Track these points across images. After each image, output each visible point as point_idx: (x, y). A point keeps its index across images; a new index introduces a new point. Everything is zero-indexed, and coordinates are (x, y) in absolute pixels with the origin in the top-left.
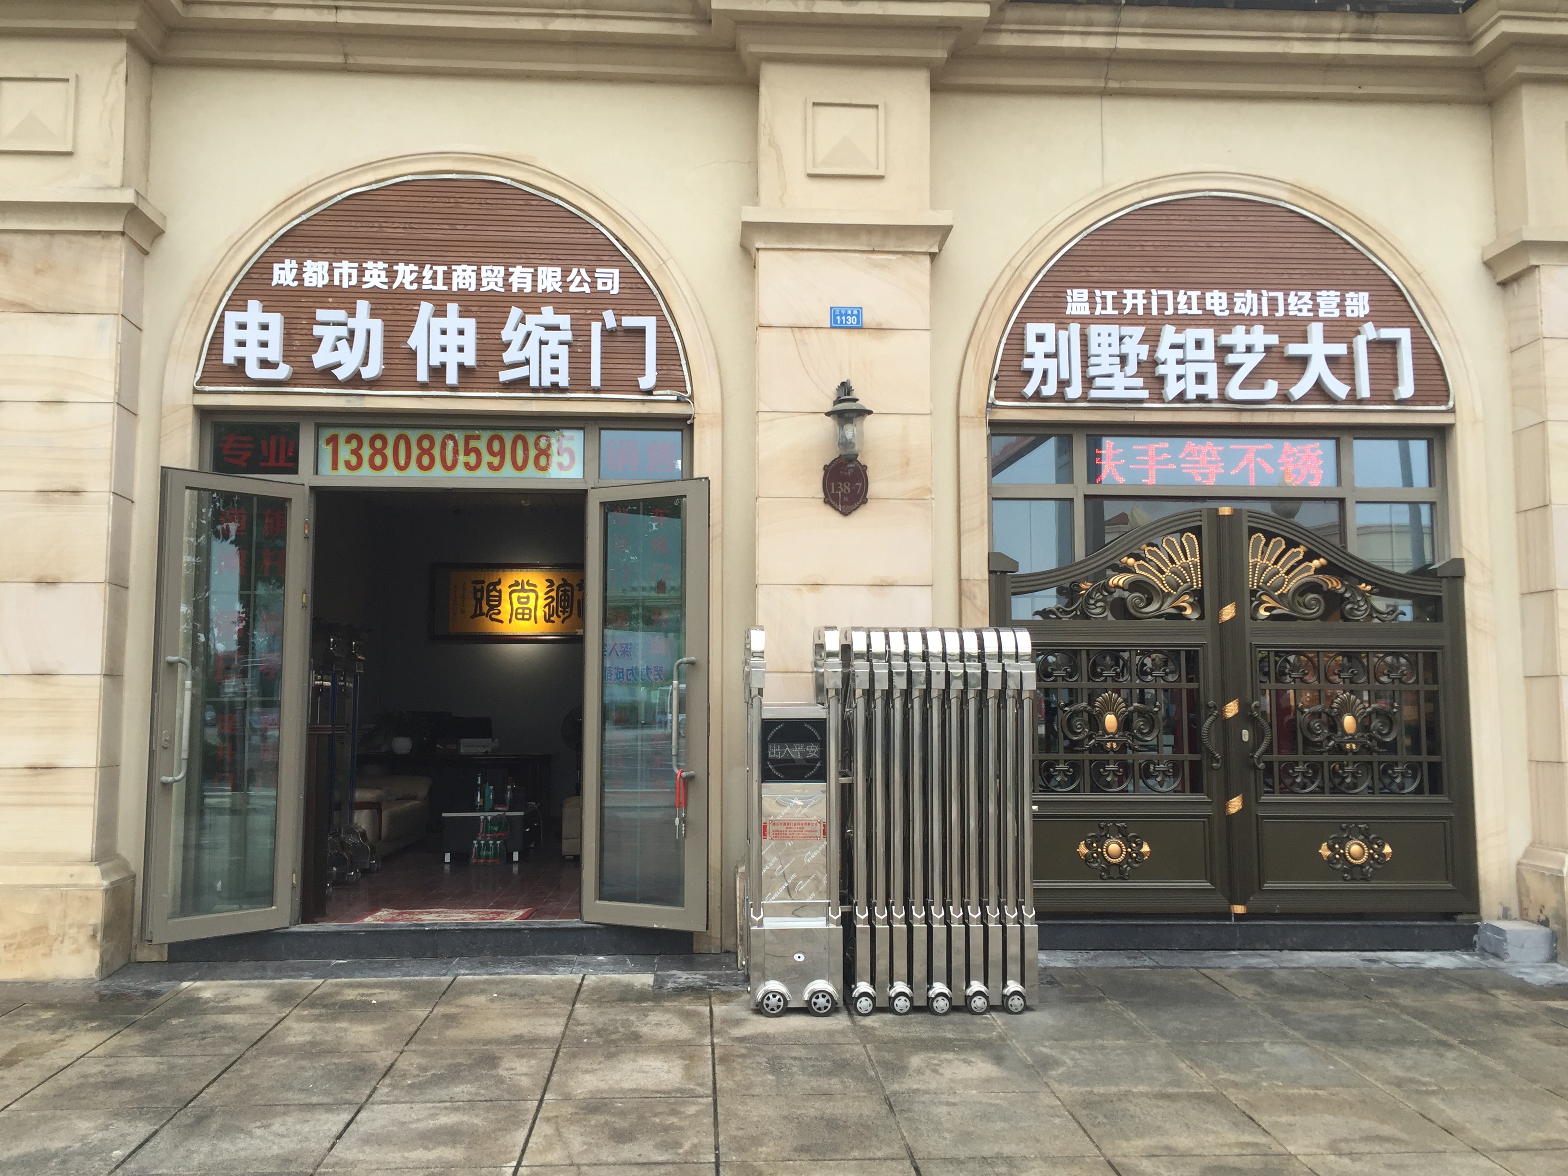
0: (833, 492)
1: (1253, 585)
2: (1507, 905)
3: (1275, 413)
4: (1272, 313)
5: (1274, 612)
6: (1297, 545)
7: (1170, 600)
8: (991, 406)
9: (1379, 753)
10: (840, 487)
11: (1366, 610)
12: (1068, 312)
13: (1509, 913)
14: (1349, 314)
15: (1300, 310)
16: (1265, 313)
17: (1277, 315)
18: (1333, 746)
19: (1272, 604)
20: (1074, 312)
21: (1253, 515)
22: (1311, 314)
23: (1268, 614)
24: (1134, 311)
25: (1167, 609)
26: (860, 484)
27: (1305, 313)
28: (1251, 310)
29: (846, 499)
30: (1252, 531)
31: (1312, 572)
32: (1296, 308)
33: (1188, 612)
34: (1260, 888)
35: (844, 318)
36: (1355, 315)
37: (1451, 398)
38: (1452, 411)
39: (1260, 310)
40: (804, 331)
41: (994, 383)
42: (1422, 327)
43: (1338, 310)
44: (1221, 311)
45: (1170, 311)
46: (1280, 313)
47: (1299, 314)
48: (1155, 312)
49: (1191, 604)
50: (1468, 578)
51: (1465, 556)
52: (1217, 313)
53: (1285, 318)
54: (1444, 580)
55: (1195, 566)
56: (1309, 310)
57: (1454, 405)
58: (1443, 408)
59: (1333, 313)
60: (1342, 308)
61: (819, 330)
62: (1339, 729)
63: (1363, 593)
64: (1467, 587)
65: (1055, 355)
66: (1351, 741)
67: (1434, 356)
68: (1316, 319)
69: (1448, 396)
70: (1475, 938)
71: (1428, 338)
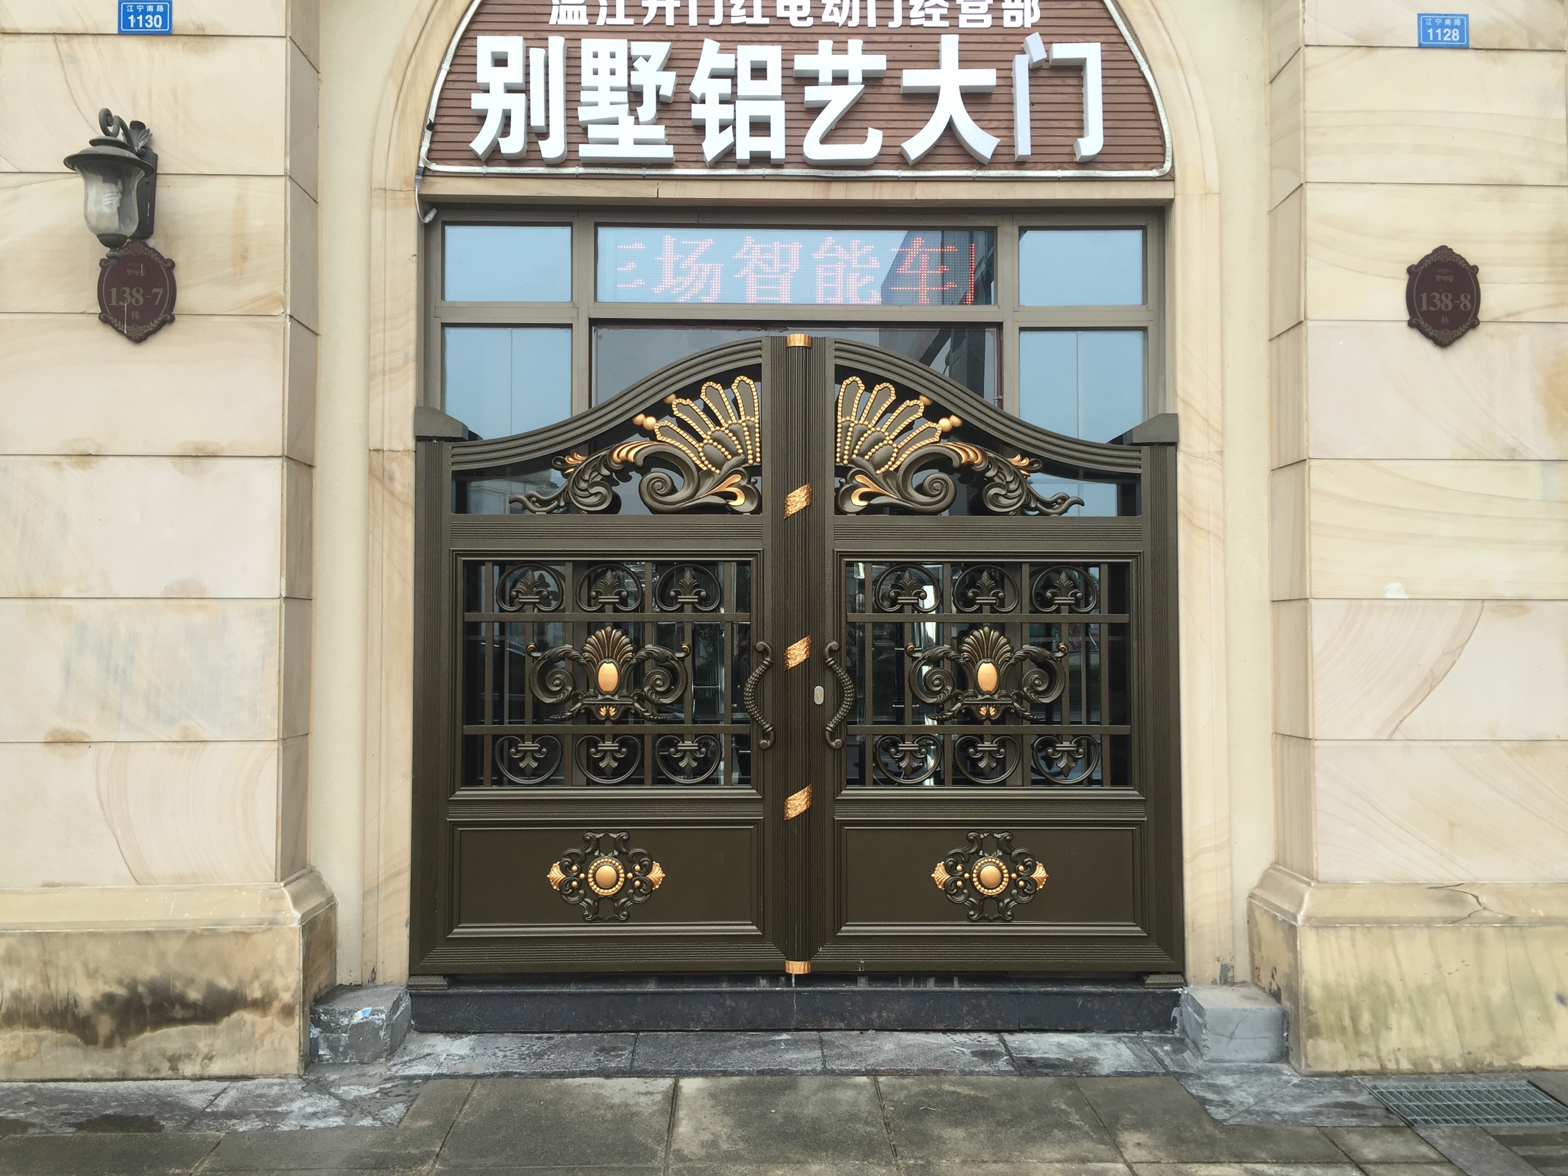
0: (114, 303)
1: (842, 459)
2: (1227, 961)
3: (884, 184)
4: (883, 22)
5: (875, 501)
6: (915, 395)
7: (709, 483)
8: (424, 173)
9: (1033, 722)
10: (127, 295)
11: (1020, 496)
12: (553, 21)
13: (1230, 974)
14: (1007, 23)
15: (929, 17)
16: (872, 22)
17: (891, 24)
18: (960, 710)
19: (873, 488)
20: (563, 21)
21: (842, 347)
22: (946, 24)
23: (864, 503)
24: (659, 20)
25: (705, 497)
26: (161, 291)
27: (936, 22)
28: (850, 17)
29: (136, 315)
30: (842, 374)
31: (937, 439)
32: (922, 14)
33: (739, 502)
34: (834, 934)
35: (140, 18)
36: (1017, 24)
37: (1168, 159)
38: (1169, 178)
39: (864, 17)
40: (75, 41)
41: (428, 134)
42: (1126, 43)
43: (989, 17)
44: (799, 18)
45: (718, 20)
46: (897, 22)
47: (927, 24)
48: (693, 20)
49: (744, 489)
50: (1181, 447)
51: (1180, 410)
52: (795, 22)
53: (904, 30)
54: (1146, 450)
55: (751, 429)
56: (943, 17)
57: (1173, 167)
58: (1154, 173)
59: (982, 21)
60: (998, 14)
61: (100, 38)
62: (971, 684)
63: (1015, 471)
64: (1181, 458)
65: (525, 89)
66: (988, 703)
67: (1143, 90)
68: (954, 28)
69: (1163, 154)
70: (1175, 1012)
71: (1136, 61)
